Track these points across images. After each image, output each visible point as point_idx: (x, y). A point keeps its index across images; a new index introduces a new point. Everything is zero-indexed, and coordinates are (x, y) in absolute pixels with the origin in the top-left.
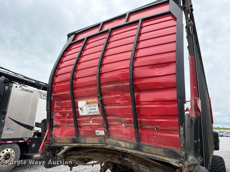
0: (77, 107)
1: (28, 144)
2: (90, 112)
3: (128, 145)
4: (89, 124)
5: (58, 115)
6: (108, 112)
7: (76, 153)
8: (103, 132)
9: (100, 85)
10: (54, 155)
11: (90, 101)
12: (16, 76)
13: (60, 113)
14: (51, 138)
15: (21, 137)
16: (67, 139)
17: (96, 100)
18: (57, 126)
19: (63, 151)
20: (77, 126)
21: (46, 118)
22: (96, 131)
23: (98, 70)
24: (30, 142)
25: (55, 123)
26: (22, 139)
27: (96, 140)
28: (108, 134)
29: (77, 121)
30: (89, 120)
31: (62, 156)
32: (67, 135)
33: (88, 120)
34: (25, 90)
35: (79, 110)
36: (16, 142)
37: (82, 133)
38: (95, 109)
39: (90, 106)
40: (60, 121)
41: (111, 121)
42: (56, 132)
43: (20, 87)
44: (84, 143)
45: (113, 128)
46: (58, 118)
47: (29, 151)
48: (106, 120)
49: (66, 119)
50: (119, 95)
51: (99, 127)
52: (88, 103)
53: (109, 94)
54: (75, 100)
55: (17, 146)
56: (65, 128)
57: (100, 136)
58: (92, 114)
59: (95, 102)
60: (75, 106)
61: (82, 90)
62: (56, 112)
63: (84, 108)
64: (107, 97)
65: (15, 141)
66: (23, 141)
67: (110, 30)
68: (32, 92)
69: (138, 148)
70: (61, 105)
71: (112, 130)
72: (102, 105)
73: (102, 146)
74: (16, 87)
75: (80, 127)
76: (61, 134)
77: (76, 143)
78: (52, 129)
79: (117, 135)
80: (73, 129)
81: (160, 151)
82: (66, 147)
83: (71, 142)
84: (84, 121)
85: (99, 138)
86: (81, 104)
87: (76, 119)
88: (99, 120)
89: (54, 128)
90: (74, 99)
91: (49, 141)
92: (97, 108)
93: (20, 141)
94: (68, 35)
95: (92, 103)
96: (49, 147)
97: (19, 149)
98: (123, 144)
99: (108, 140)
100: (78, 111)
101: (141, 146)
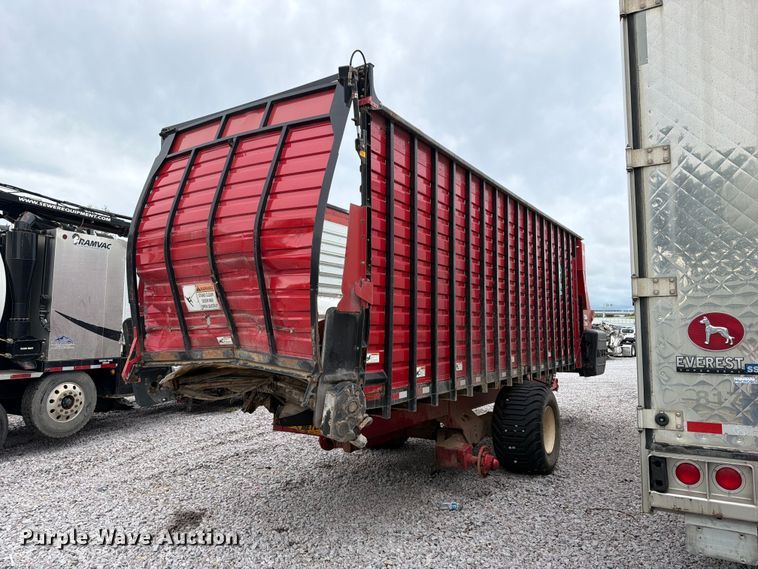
0: (182, 297)
1: (113, 372)
2: (204, 306)
4: (205, 326)
5: (152, 309)
6: (233, 306)
7: (197, 379)
8: (230, 339)
9: (214, 257)
10: (154, 384)
12: (59, 208)
13: (155, 306)
14: (142, 354)
15: (93, 357)
16: (172, 353)
18: (151, 331)
19: (169, 376)
20: (186, 330)
21: (130, 316)
22: (219, 339)
23: (209, 231)
24: (116, 369)
25: (148, 324)
26: (96, 362)
27: (219, 354)
28: (237, 343)
29: (184, 321)
30: (205, 320)
31: (171, 387)
32: (171, 347)
33: (203, 320)
34: (88, 243)
35: (186, 301)
36: (82, 367)
37: (195, 342)
38: (211, 300)
39: (203, 296)
40: (158, 322)
41: (240, 320)
42: (152, 341)
43: (74, 237)
44: (199, 360)
45: (245, 333)
46: (153, 315)
47: (117, 389)
48: (232, 321)
49: (168, 319)
50: (247, 277)
51: (222, 332)
52: (198, 290)
53: (232, 273)
54: (178, 284)
55: (86, 378)
56: (168, 333)
57: (225, 346)
58: (208, 309)
59: (210, 288)
60: (178, 295)
61: (187, 265)
62: (149, 305)
63: (194, 299)
64: (230, 279)
65: (81, 365)
66: (99, 366)
67: (234, 140)
68: (105, 246)
69: (272, 362)
70: (157, 292)
71: (242, 335)
72: (222, 294)
73: (230, 363)
74: (65, 237)
75: (193, 332)
76: (161, 346)
77: (188, 360)
78: (144, 338)
79: (250, 345)
80: (179, 336)
81: (295, 364)
82: (176, 368)
83: (178, 358)
84: (197, 322)
85: (224, 350)
86: (188, 290)
87: (183, 317)
88: (222, 319)
89: (147, 336)
90: (175, 281)
91: (140, 358)
92: (214, 297)
93: (93, 367)
94: (161, 135)
95: (205, 289)
96: (141, 369)
97: (92, 384)
98: (255, 357)
99: (239, 353)
100: (184, 304)
101: (276, 358)
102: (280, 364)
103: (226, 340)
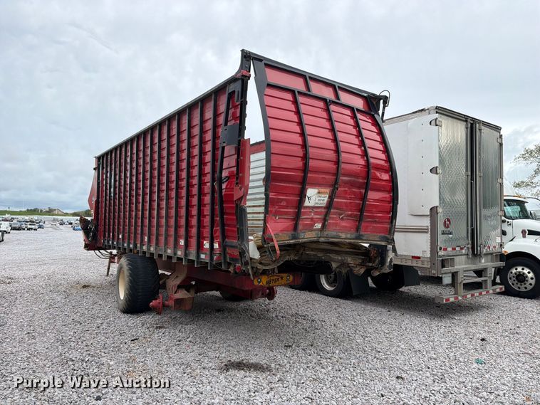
0: (305, 196)
2: (317, 203)
3: (349, 236)
4: (310, 216)
6: (334, 205)
11: (322, 190)
16: (287, 235)
17: (328, 190)
20: (297, 217)
22: (316, 225)
27: (314, 234)
29: (299, 212)
33: (310, 212)
35: (307, 199)
37: (300, 227)
38: (323, 200)
39: (320, 197)
44: (301, 239)
45: (332, 221)
48: (327, 214)
49: (276, 210)
51: (319, 220)
52: (319, 193)
54: (305, 187)
57: (316, 229)
58: (318, 205)
59: (327, 193)
60: (302, 195)
61: (317, 176)
63: (313, 198)
69: (358, 238)
71: (330, 223)
75: (301, 219)
77: (295, 239)
79: (335, 229)
84: (306, 213)
85: (316, 232)
86: (311, 192)
88: (322, 212)
90: (304, 184)
92: (326, 199)
95: (323, 193)
100: (304, 201)
101: (362, 235)
102: (364, 238)
103: (319, 226)
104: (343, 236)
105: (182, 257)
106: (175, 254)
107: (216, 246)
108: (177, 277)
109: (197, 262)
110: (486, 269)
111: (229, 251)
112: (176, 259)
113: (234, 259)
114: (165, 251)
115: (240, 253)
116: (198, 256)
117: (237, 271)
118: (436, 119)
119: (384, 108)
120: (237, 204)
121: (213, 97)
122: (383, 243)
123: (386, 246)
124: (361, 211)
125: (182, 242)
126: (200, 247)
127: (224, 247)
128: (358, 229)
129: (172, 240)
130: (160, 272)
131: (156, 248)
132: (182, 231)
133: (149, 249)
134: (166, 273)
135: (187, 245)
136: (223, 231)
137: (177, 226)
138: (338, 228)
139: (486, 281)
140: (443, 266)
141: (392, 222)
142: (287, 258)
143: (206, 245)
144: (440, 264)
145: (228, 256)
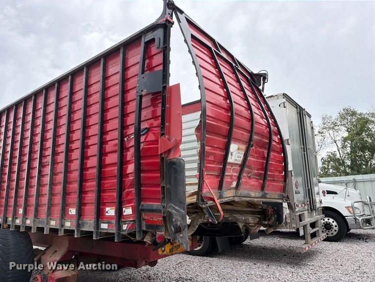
2: (236, 160)
3: (257, 194)
11: (241, 146)
17: (244, 147)
33: (230, 169)
35: (230, 154)
38: (241, 157)
39: (239, 153)
52: (239, 149)
61: (238, 131)
63: (234, 154)
79: (245, 187)
81: (276, 196)
88: (237, 170)
101: (266, 194)
102: (268, 197)
103: (234, 184)
104: (253, 194)
105: (74, 228)
106: (62, 226)
107: (128, 211)
108: (56, 251)
109: (97, 232)
110: (317, 221)
111: (145, 216)
112: (63, 231)
113: (154, 227)
114: (48, 223)
115: (164, 217)
116: (97, 226)
117: (158, 241)
118: (284, 103)
119: (264, 84)
120: (163, 159)
121: (122, 50)
122: (280, 201)
123: (282, 203)
124: (266, 169)
125: (73, 211)
126: (100, 215)
127: (139, 211)
128: (263, 188)
129: (57, 210)
130: (34, 247)
131: (34, 221)
132: (74, 198)
133: (24, 222)
134: (40, 248)
135: (80, 214)
136: (139, 193)
137: (66, 193)
138: (248, 187)
139: (318, 230)
140: (301, 220)
141: (285, 181)
142: (200, 221)
143: (110, 211)
144: (298, 219)
145: (144, 223)
